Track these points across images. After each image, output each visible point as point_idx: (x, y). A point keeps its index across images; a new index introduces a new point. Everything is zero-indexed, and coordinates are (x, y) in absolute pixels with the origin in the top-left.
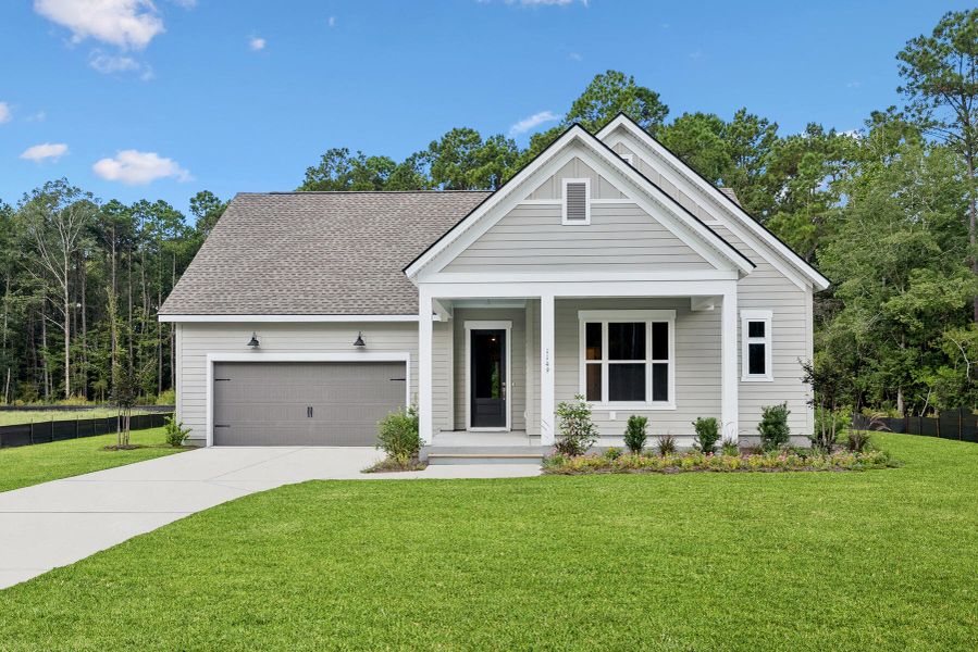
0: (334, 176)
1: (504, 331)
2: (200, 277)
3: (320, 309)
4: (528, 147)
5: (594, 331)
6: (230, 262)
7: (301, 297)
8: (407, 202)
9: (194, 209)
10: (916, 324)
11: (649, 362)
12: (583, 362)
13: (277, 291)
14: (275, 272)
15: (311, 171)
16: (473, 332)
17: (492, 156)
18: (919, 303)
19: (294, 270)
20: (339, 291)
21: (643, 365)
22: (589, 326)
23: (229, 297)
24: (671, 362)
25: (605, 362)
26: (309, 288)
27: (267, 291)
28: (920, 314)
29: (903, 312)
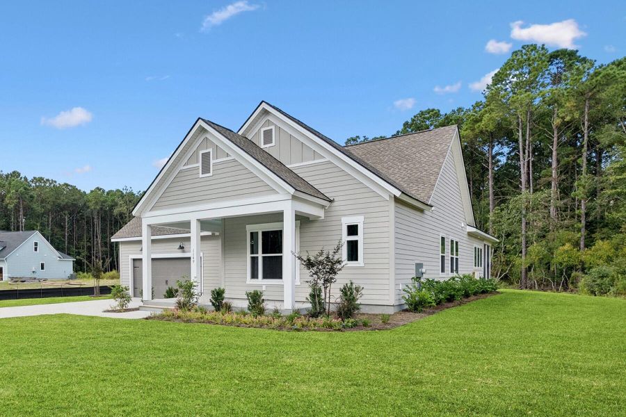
5: (254, 236)
12: (249, 256)
22: (252, 234)
25: (260, 255)
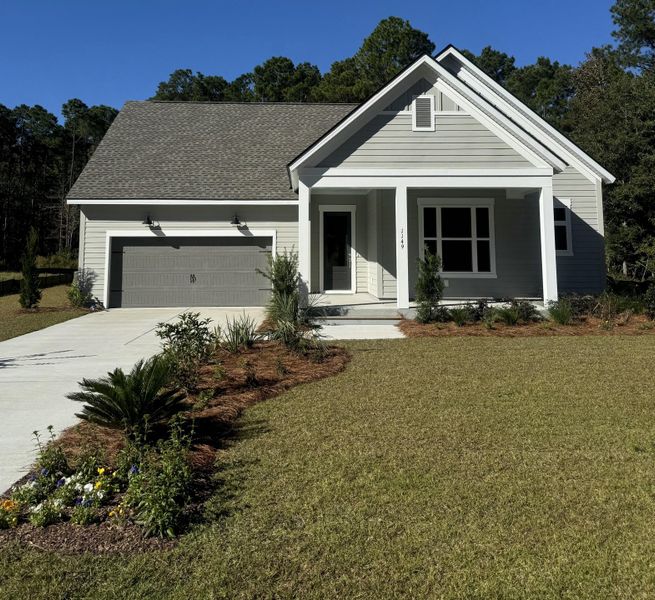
0: (180, 89)
1: (350, 213)
2: (100, 167)
3: (204, 194)
4: (329, 71)
5: (429, 214)
6: (125, 156)
7: (187, 184)
8: (265, 111)
9: (65, 113)
10: (635, 207)
11: (474, 239)
12: (422, 239)
13: (166, 180)
14: (164, 165)
15: (163, 86)
16: (325, 213)
17: (303, 76)
18: (638, 191)
19: (179, 163)
20: (218, 180)
21: (470, 242)
22: (426, 210)
23: (127, 185)
24: (492, 240)
25: (439, 239)
26: (193, 178)
27: (158, 180)
28: (638, 199)
29: (626, 197)
